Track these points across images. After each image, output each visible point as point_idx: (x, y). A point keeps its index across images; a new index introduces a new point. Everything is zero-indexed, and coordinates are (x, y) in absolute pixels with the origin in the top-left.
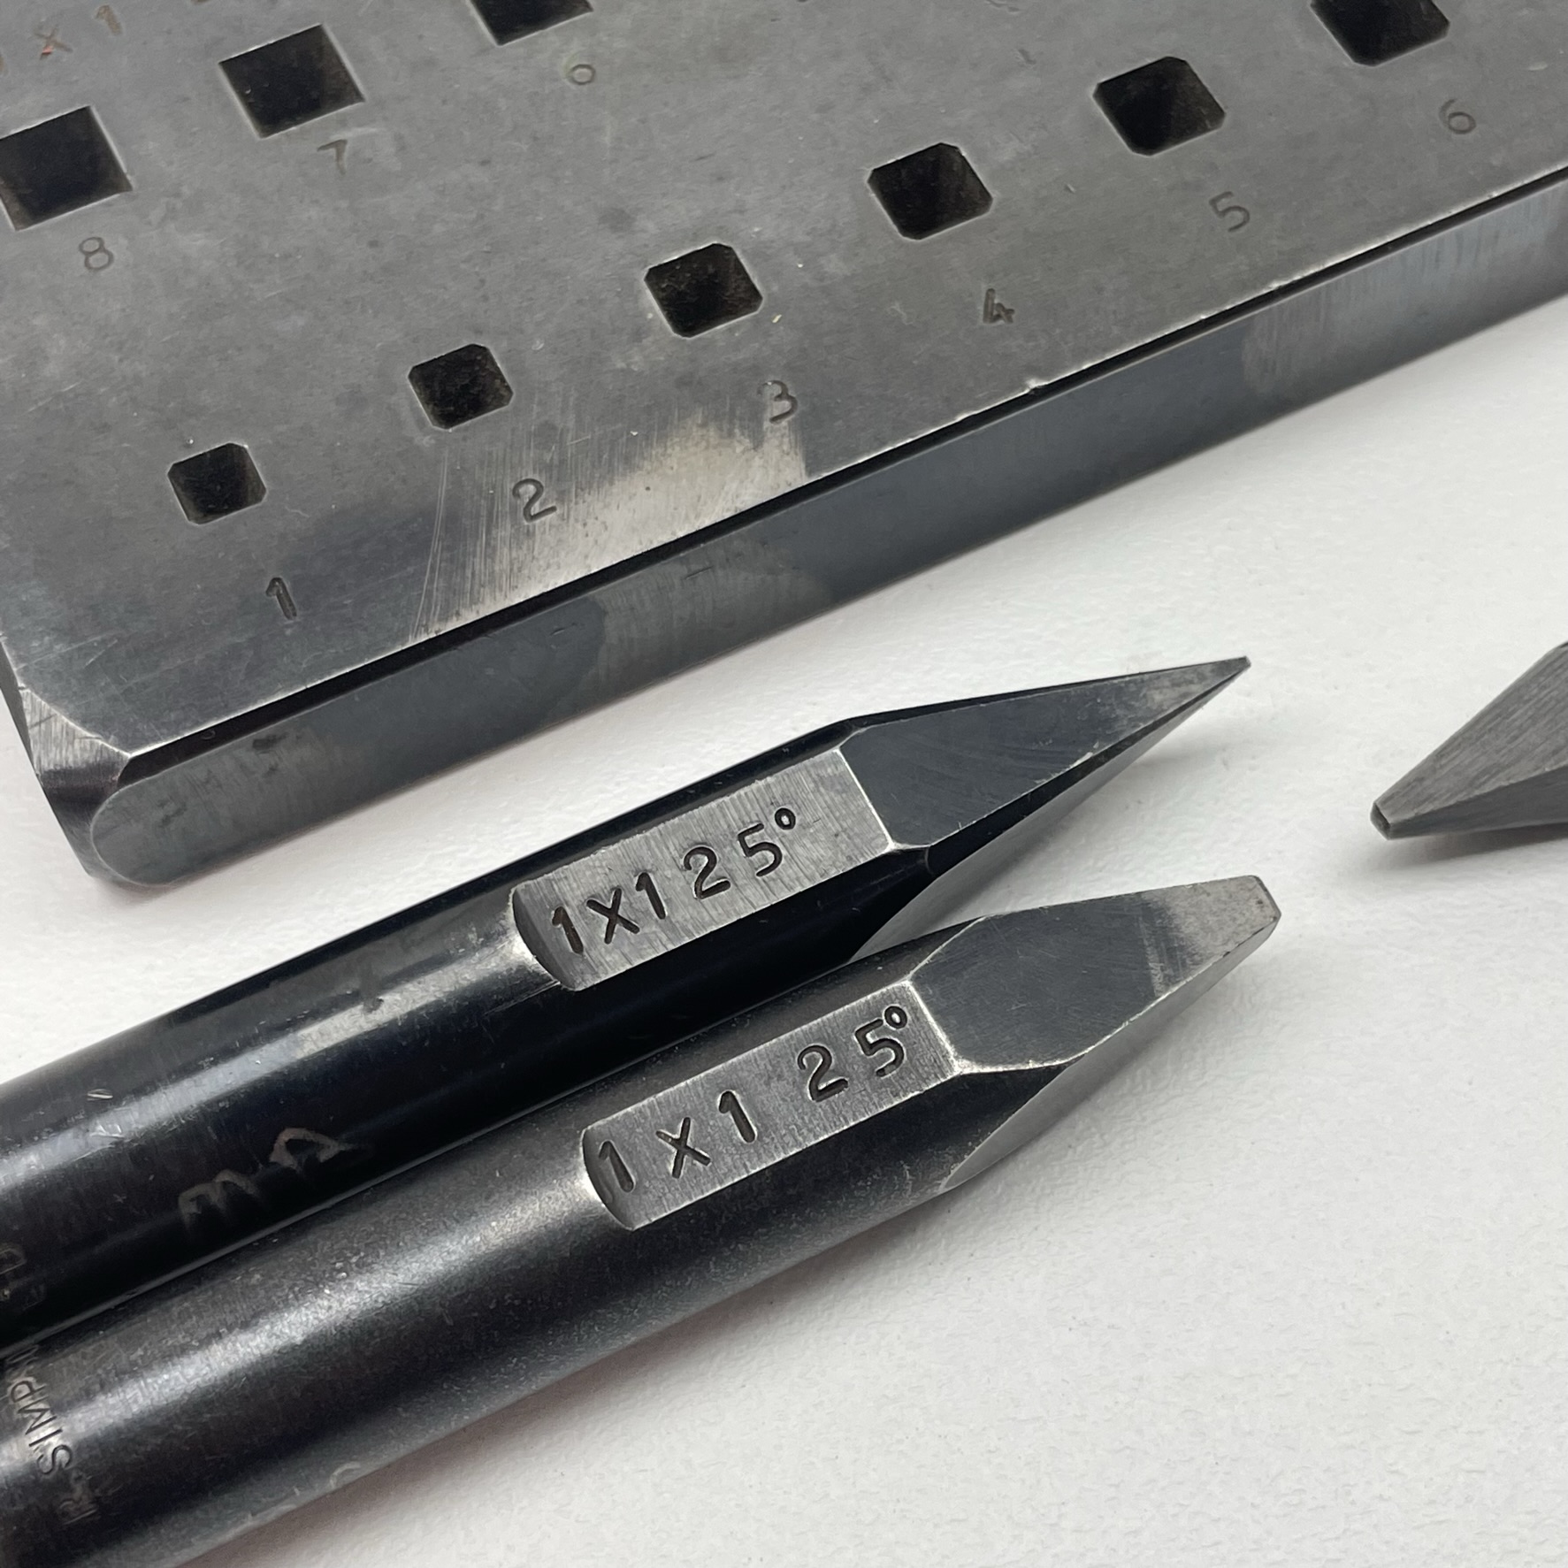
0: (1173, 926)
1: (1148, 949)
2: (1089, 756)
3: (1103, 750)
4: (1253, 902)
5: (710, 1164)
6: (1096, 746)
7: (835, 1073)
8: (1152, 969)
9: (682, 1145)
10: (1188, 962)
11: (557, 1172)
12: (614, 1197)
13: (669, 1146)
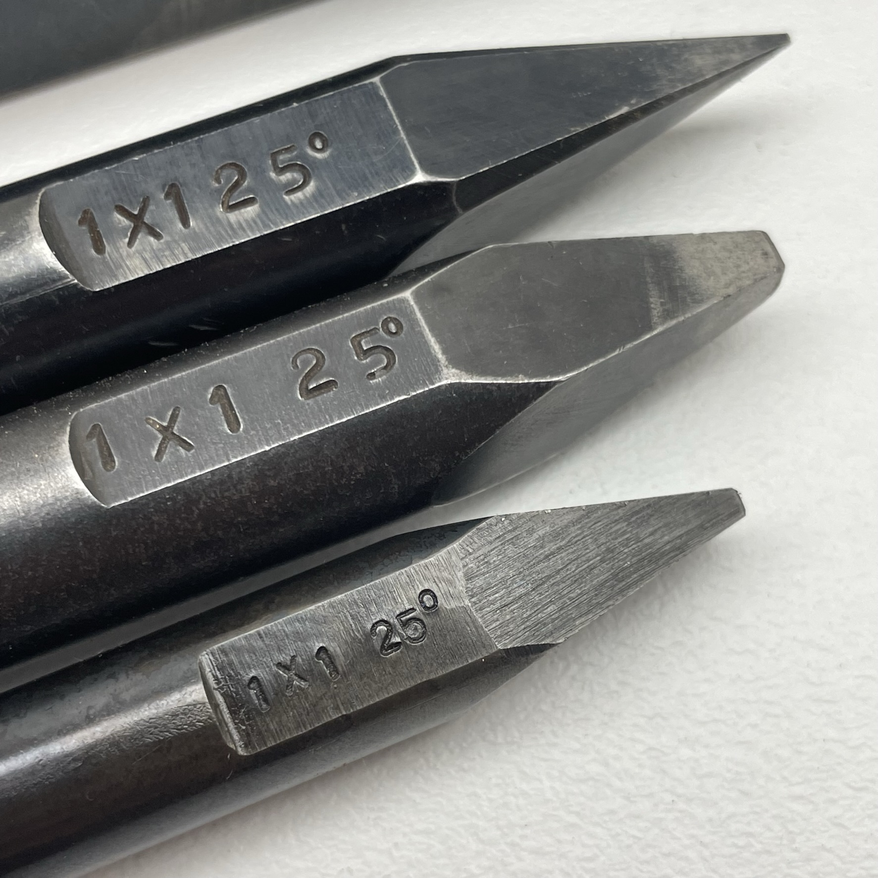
0: (677, 267)
1: (651, 285)
2: (624, 110)
3: (640, 106)
4: (759, 253)
5: (193, 451)
6: (633, 102)
7: (327, 374)
8: (652, 303)
9: (169, 432)
10: (689, 300)
11: (41, 447)
12: (94, 474)
13: (157, 432)
